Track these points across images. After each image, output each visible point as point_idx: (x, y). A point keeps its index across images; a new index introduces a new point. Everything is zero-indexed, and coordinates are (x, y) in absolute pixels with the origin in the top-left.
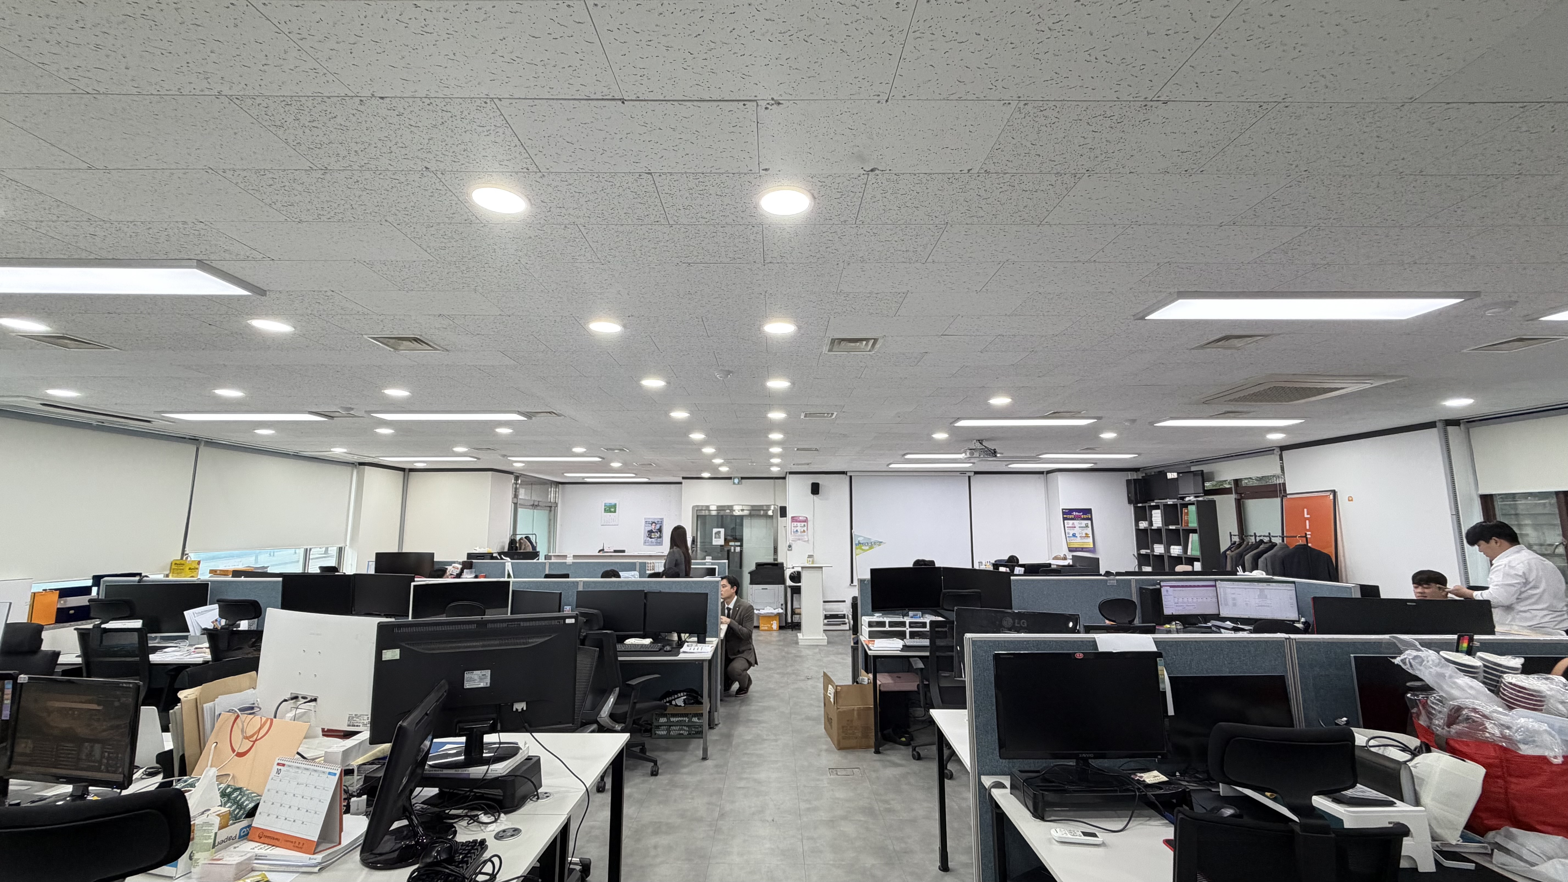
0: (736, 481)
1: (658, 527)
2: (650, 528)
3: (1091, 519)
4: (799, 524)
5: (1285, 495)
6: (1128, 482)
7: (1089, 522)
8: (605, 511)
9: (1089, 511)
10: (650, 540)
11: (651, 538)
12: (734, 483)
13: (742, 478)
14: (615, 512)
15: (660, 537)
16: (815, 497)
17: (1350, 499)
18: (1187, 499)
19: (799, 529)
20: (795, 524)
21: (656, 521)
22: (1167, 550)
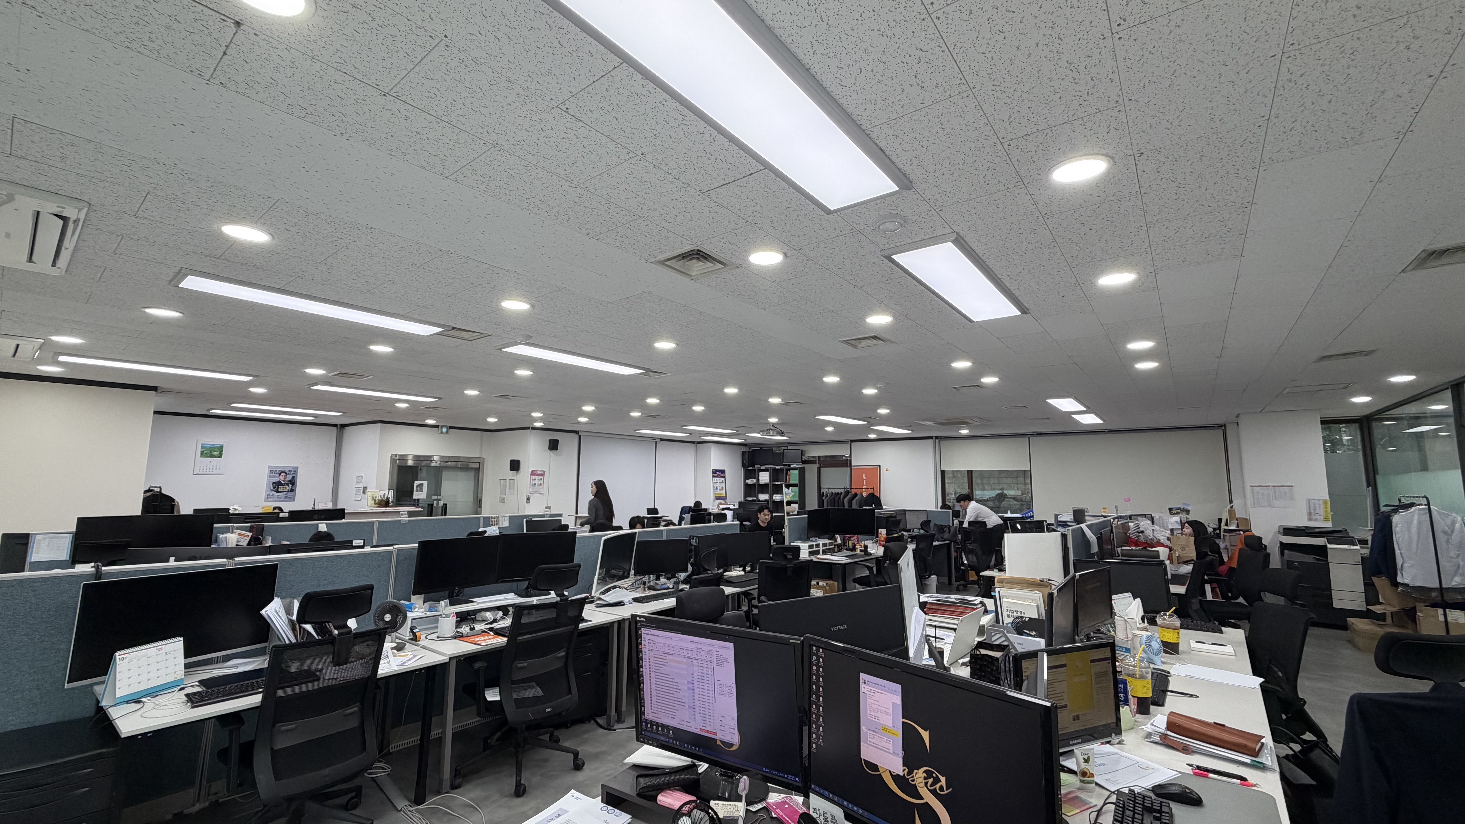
0: (444, 430)
1: (289, 477)
2: (276, 480)
3: (724, 477)
4: (537, 477)
5: (851, 466)
6: (743, 453)
7: (723, 479)
8: (203, 454)
9: (723, 472)
10: (276, 494)
11: (278, 492)
12: (442, 432)
13: (451, 428)
14: (220, 456)
15: (292, 490)
16: (552, 454)
17: (887, 470)
18: (792, 466)
19: (536, 482)
20: (534, 477)
21: (287, 470)
22: (771, 497)
